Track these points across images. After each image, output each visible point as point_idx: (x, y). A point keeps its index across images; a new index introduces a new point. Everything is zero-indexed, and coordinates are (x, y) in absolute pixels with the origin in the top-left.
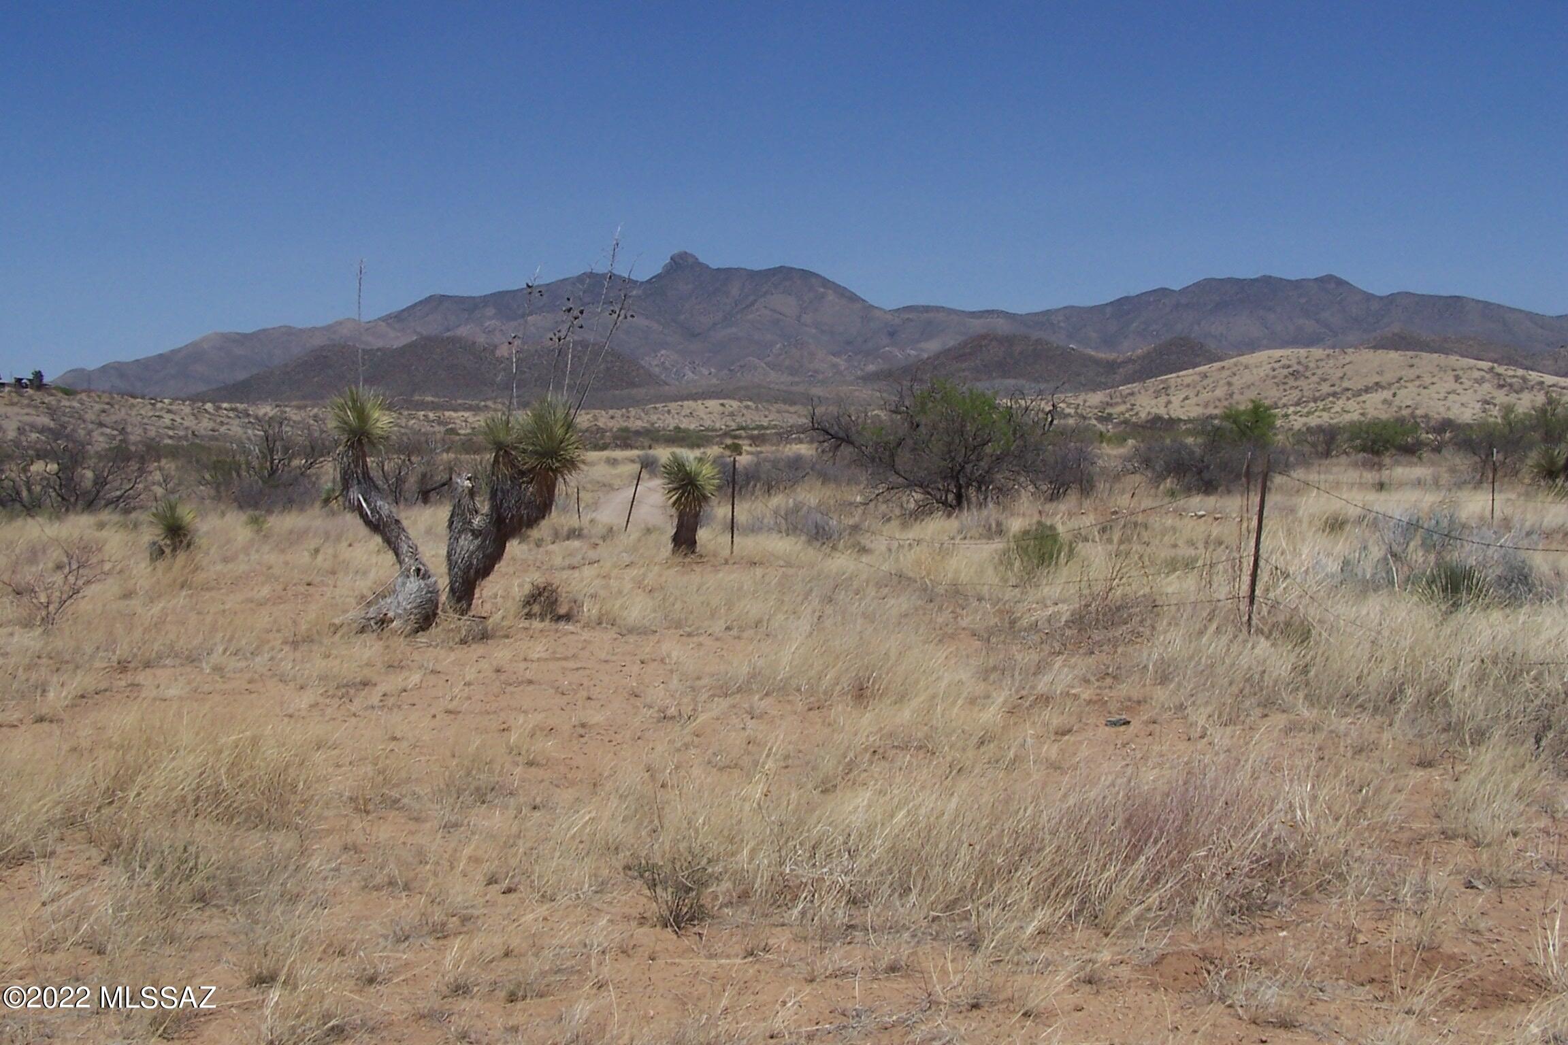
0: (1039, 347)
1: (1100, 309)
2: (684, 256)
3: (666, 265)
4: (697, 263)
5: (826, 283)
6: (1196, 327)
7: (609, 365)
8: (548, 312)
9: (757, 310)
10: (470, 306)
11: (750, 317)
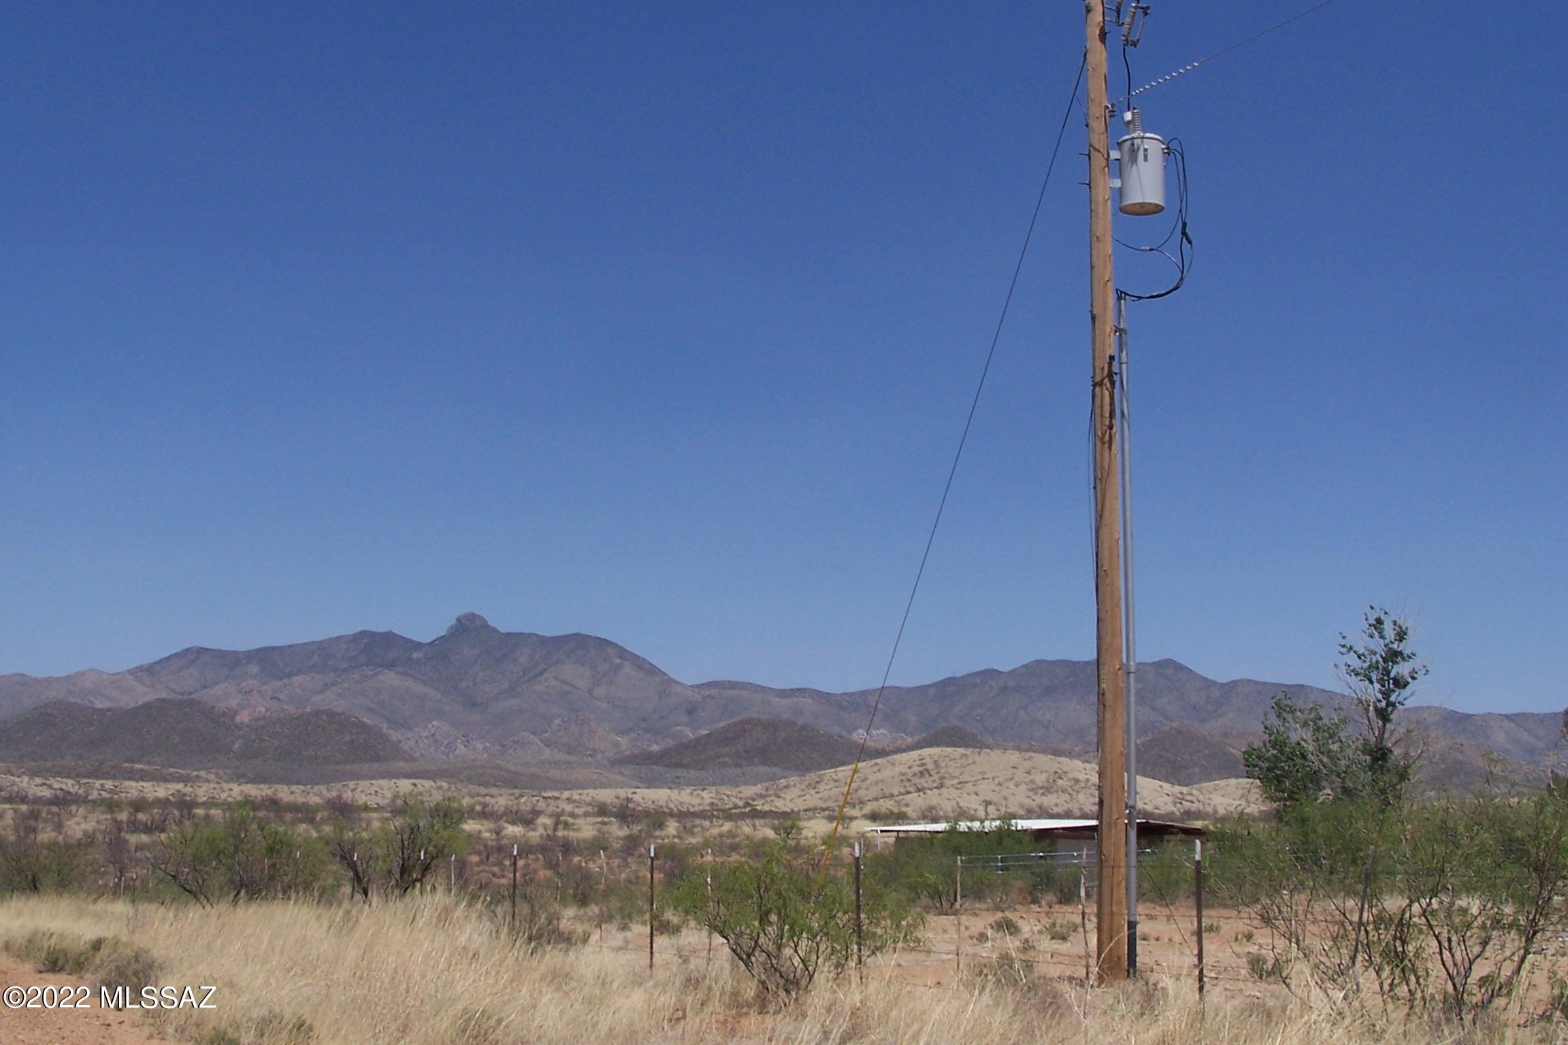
0: (805, 733)
1: (923, 689)
2: (472, 617)
3: (451, 627)
4: (486, 626)
5: (623, 653)
6: (1022, 712)
7: (354, 737)
8: (318, 672)
9: (545, 680)
10: (231, 662)
11: (538, 688)
